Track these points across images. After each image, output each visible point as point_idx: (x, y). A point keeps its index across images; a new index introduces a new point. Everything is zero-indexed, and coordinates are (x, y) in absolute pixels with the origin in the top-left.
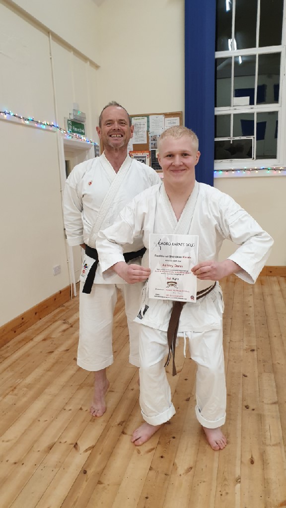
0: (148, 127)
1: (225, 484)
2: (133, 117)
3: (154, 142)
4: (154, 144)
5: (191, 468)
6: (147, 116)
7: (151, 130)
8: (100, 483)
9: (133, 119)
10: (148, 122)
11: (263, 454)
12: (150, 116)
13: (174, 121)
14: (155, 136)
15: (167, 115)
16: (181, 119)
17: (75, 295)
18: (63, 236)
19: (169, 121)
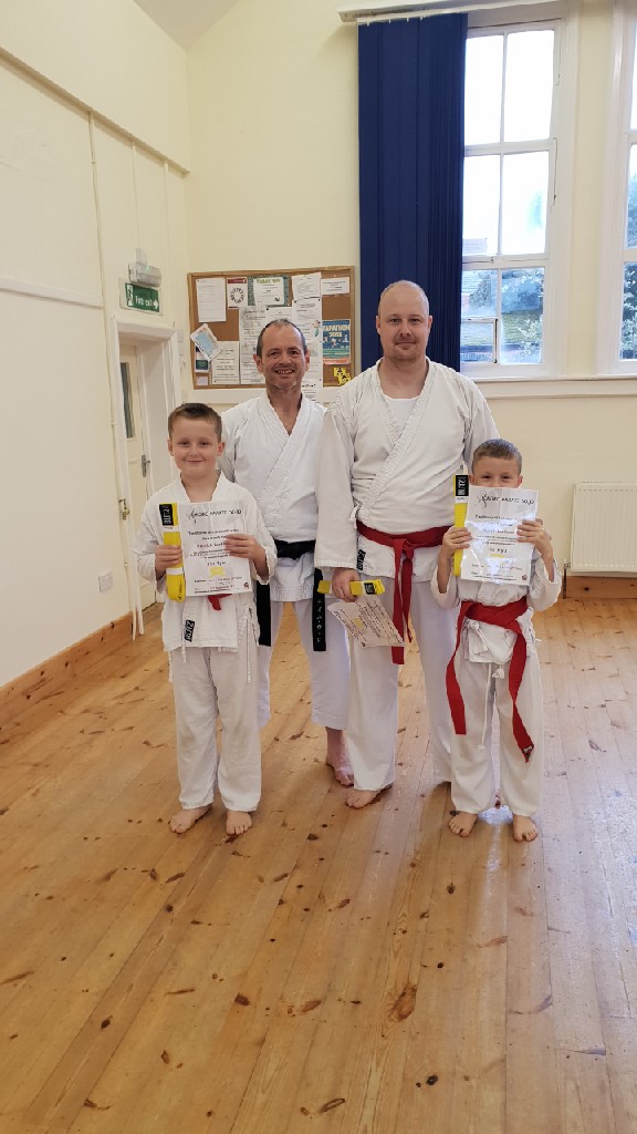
0: (286, 296)
2: (255, 277)
9: (255, 280)
10: (288, 285)
12: (292, 276)
13: (340, 284)
15: (324, 273)
16: (351, 281)
17: (142, 631)
18: (117, 515)
19: (328, 285)
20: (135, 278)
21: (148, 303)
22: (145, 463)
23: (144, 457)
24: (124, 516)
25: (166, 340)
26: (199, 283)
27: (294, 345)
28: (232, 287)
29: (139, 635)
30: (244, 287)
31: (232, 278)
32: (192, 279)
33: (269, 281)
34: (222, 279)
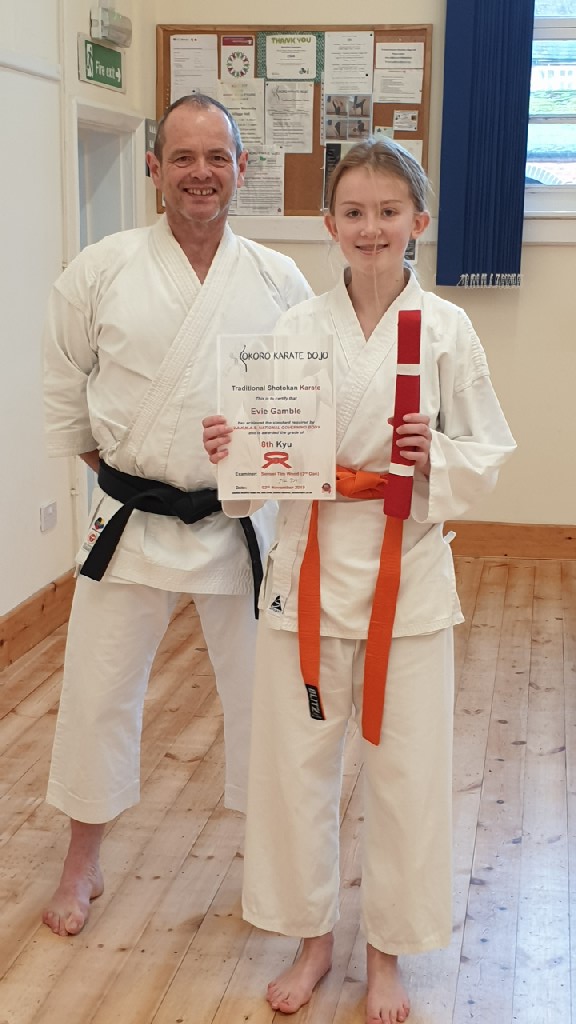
0: (320, 66)
2: (270, 32)
3: (335, 118)
4: (338, 126)
6: (319, 32)
7: (326, 76)
9: (269, 38)
10: (320, 51)
12: (326, 34)
13: (407, 54)
14: (341, 99)
15: (382, 33)
16: (428, 50)
19: (389, 54)
21: (111, 72)
25: (128, 133)
26: (177, 42)
27: (218, 145)
28: (227, 51)
30: (249, 51)
31: (229, 36)
32: (166, 33)
33: (293, 41)
34: (214, 37)
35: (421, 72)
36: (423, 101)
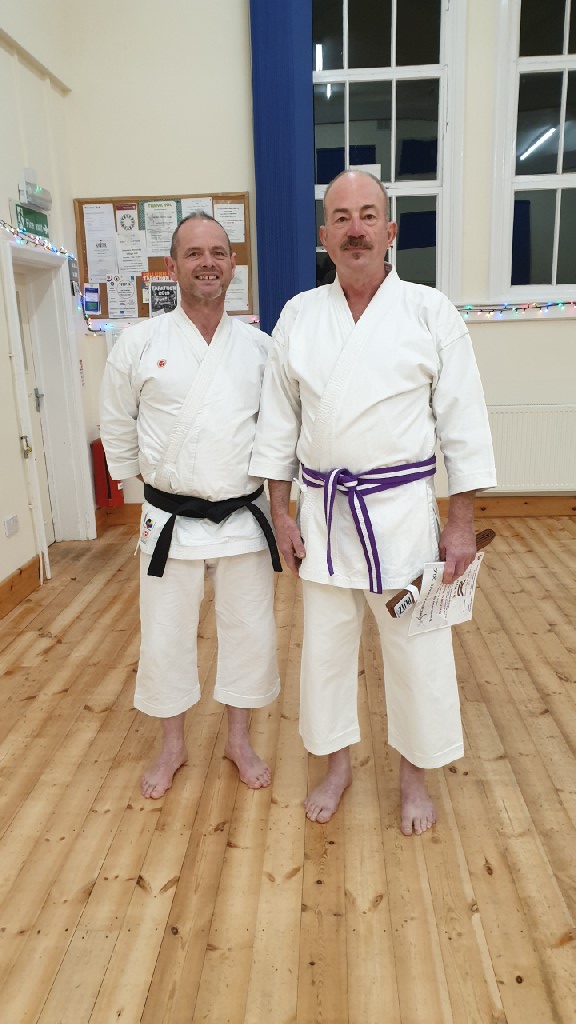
1: (452, 919)
2: (147, 201)
5: (381, 897)
6: (178, 200)
8: (211, 948)
9: (146, 205)
10: (179, 211)
11: (505, 854)
12: (182, 201)
13: (233, 211)
15: (217, 198)
16: (246, 208)
17: (49, 576)
18: (18, 454)
19: (222, 211)
20: (24, 200)
21: (39, 227)
22: (38, 397)
23: (36, 390)
24: (26, 454)
25: (56, 268)
26: (87, 208)
28: (120, 214)
29: (46, 579)
30: (134, 213)
31: (120, 204)
32: (79, 205)
33: (161, 205)
34: (111, 206)
35: (243, 223)
36: (246, 240)
